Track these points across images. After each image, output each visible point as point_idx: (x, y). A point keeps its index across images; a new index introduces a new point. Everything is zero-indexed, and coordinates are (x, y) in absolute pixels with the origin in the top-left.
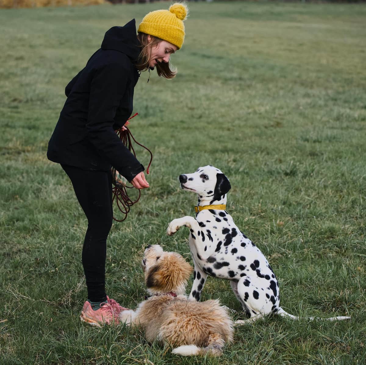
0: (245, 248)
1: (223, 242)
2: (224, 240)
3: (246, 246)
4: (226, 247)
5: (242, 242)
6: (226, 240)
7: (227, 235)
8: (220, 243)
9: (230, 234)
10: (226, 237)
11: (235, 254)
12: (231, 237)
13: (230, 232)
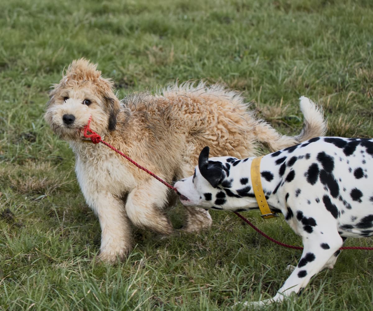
0: (366, 176)
1: (328, 193)
2: (325, 189)
3: (364, 171)
4: (338, 197)
5: (353, 171)
6: (327, 186)
7: (320, 177)
8: (326, 200)
9: (322, 171)
10: (323, 182)
11: (362, 198)
12: (328, 173)
13: (321, 167)
